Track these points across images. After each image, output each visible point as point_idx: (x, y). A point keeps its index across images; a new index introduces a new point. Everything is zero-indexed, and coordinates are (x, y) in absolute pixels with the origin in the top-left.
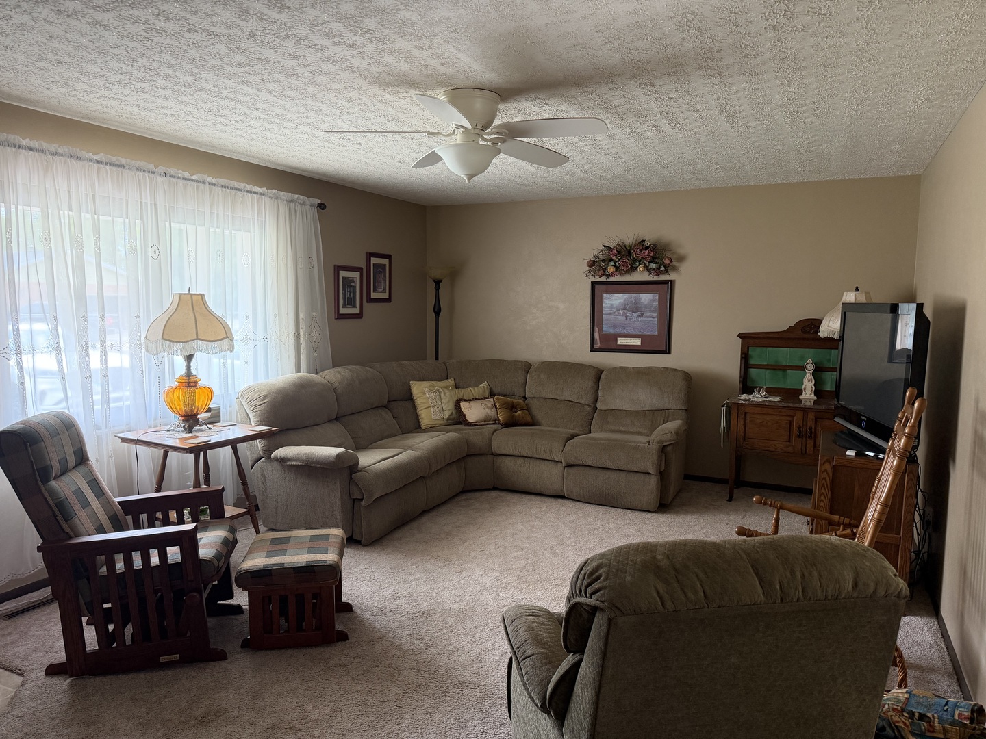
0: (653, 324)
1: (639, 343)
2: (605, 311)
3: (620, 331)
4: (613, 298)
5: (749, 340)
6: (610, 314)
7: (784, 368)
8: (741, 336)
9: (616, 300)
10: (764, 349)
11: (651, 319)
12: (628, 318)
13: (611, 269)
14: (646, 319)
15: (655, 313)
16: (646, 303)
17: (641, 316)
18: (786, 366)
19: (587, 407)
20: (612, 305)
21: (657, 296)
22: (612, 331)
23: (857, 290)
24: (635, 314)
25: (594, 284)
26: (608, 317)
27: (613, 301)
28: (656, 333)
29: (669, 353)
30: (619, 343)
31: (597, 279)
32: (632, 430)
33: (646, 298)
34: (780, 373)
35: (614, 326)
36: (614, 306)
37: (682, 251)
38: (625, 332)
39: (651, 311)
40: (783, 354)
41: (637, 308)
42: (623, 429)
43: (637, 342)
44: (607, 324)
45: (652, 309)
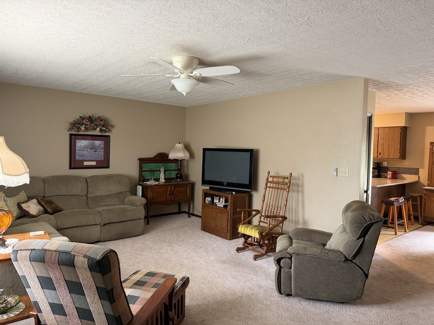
0: (101, 155)
1: (95, 164)
2: (77, 148)
3: (85, 158)
4: (81, 142)
5: (142, 161)
6: (79, 150)
7: (153, 171)
8: (139, 159)
9: (82, 143)
10: (147, 164)
11: (100, 153)
12: (89, 152)
13: (83, 128)
14: (98, 152)
15: (102, 150)
16: (98, 145)
17: (96, 151)
18: (154, 170)
19: (84, 197)
20: (81, 146)
21: (103, 142)
22: (81, 158)
23: (180, 143)
24: (92, 150)
25: (71, 135)
26: (79, 152)
27: (81, 144)
28: (103, 159)
29: (109, 168)
30: (85, 164)
31: (74, 133)
32: (111, 204)
33: (97, 143)
34: (152, 173)
35: (82, 156)
36: (82, 146)
37: (113, 123)
38: (88, 159)
39: (100, 149)
40: (153, 166)
41: (93, 148)
42: (107, 204)
43: (94, 163)
44: (78, 155)
45: (101, 148)
